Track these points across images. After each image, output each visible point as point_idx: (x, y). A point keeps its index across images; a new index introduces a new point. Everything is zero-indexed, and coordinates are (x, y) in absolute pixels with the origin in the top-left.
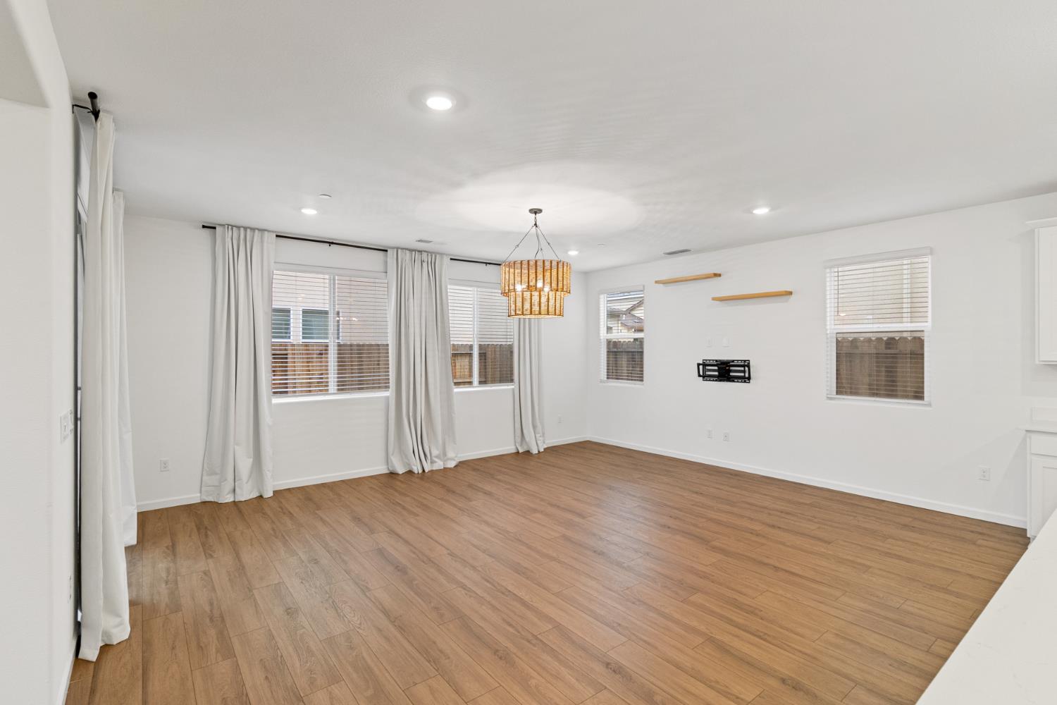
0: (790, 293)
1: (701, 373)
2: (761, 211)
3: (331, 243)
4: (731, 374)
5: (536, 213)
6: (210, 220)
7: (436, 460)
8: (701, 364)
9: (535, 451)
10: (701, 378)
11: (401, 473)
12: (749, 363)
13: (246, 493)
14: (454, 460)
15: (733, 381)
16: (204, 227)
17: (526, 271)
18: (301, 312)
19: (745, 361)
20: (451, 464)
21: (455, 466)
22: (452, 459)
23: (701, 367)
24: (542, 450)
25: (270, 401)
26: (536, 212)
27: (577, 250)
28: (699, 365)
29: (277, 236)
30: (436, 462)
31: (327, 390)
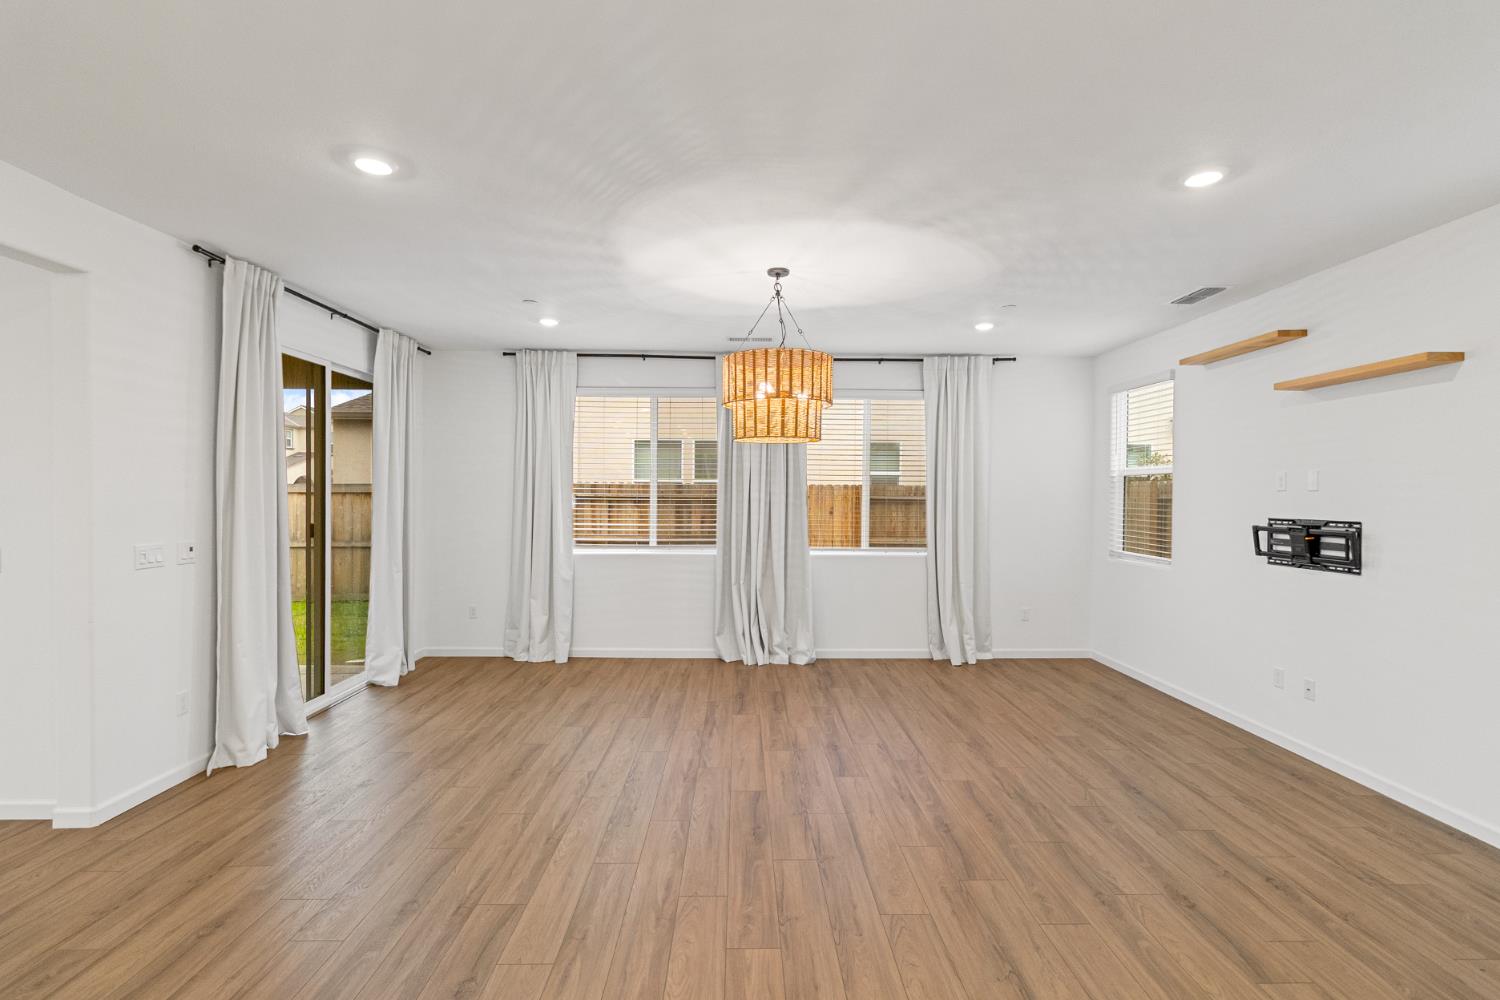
0: (1459, 357)
1: (1264, 547)
2: (1204, 179)
3: (644, 357)
4: (1324, 552)
5: (778, 275)
6: (510, 346)
7: (777, 650)
8: (1263, 529)
9: (956, 661)
10: (1265, 558)
11: (728, 661)
12: (1359, 531)
13: (538, 656)
14: (806, 655)
15: (1326, 568)
16: (505, 354)
17: (787, 369)
18: (694, 446)
19: (1351, 524)
20: (801, 660)
21: (806, 665)
22: (804, 653)
23: (1263, 535)
24: (972, 661)
25: (569, 551)
26: (778, 273)
27: (990, 322)
28: (1256, 530)
29: (578, 355)
30: (777, 654)
31: (648, 543)
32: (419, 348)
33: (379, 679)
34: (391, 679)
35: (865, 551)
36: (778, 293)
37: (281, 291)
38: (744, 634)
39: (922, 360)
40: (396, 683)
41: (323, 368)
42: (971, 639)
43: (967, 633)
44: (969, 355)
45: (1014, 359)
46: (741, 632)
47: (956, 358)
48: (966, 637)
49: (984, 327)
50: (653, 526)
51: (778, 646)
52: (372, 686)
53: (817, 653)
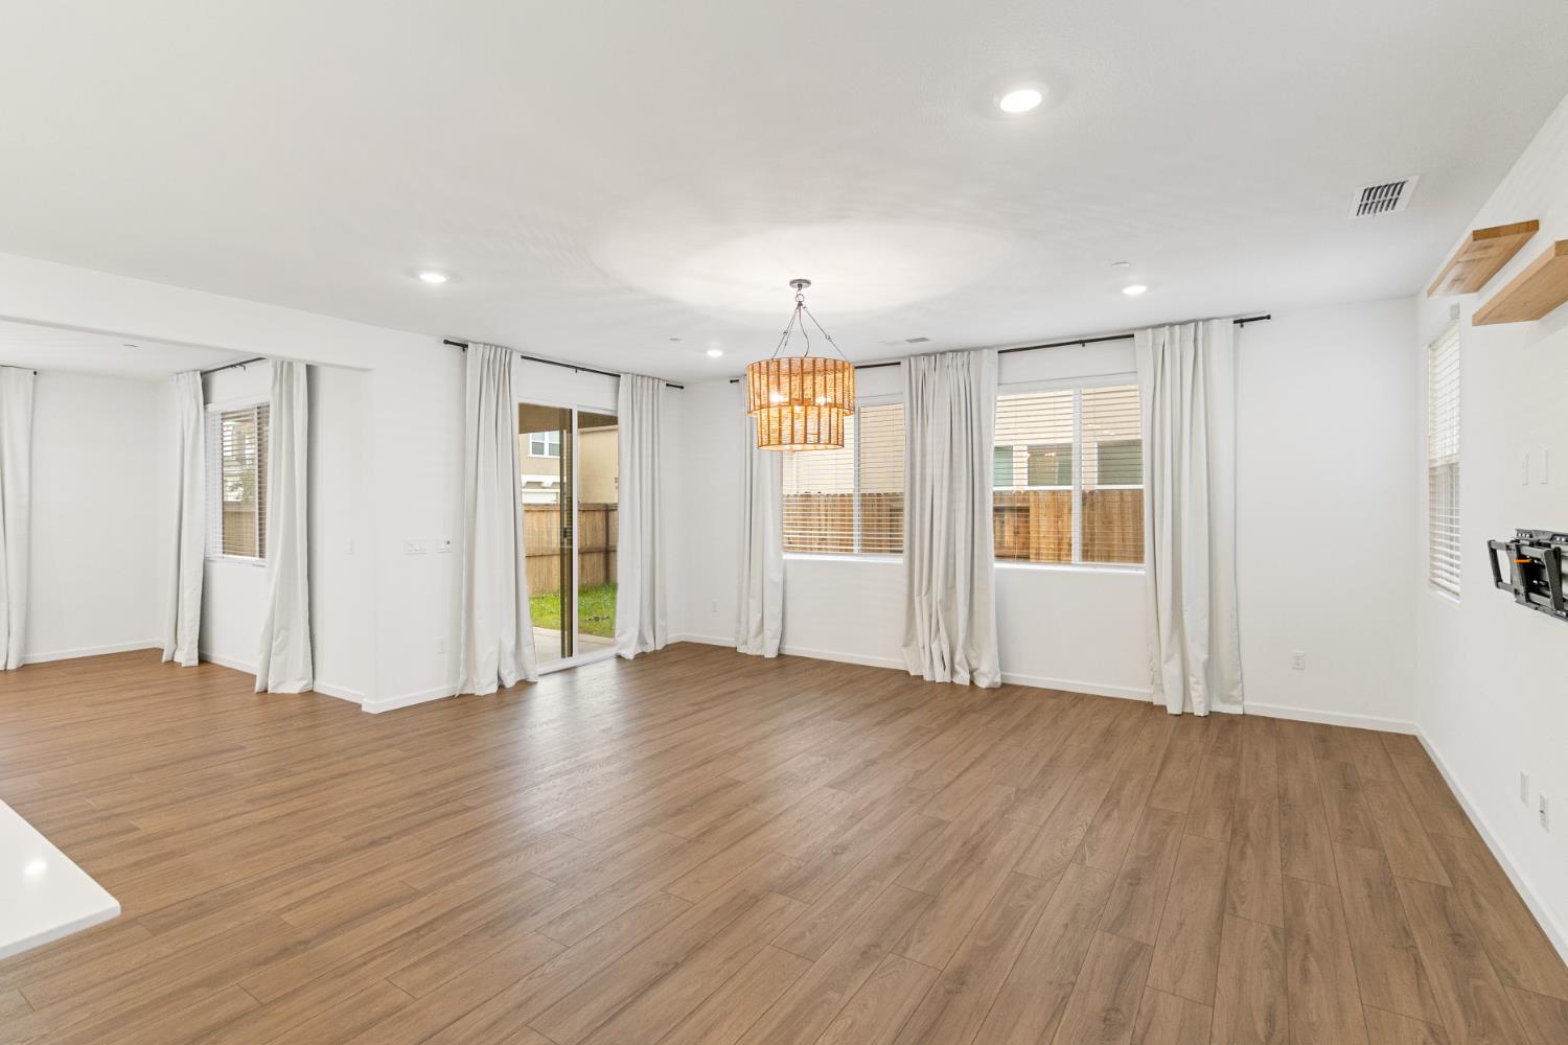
32: (668, 385)
33: (623, 653)
34: (629, 654)
35: (1077, 567)
36: (800, 304)
37: (516, 358)
38: (924, 647)
39: (1132, 336)
40: (631, 657)
41: (571, 411)
42: (1197, 683)
43: (1193, 676)
44: (1196, 322)
45: (1268, 317)
46: (921, 646)
47: (1177, 327)
48: (1192, 680)
49: (1135, 291)
50: (857, 535)
51: (959, 664)
52: (619, 657)
53: (1002, 676)
